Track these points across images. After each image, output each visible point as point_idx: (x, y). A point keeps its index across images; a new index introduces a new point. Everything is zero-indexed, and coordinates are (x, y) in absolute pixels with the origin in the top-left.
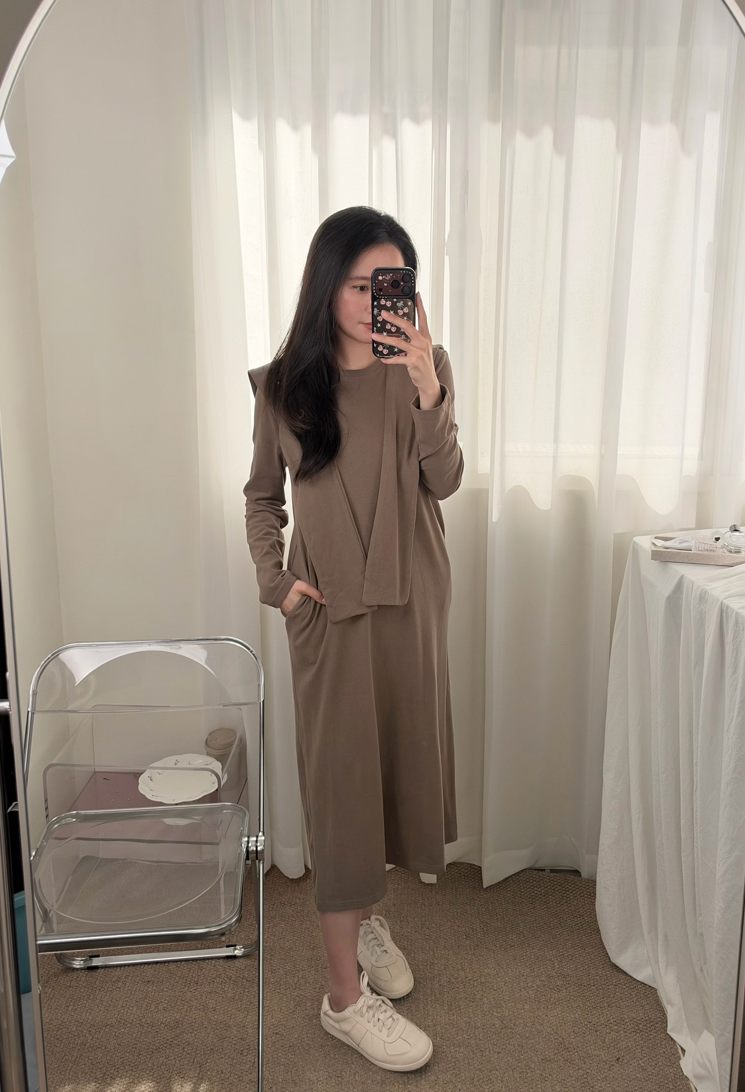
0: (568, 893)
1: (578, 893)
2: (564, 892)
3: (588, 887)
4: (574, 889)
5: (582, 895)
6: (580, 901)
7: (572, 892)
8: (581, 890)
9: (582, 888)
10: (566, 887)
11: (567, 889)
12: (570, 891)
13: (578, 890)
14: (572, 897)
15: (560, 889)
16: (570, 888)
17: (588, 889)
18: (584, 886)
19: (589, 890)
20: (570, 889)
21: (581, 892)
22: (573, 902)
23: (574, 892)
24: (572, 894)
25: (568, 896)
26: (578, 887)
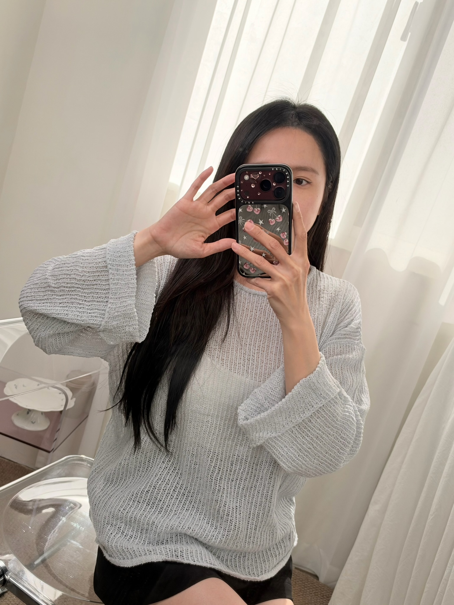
0: (306, 589)
1: (314, 592)
2: (303, 587)
3: (323, 590)
4: (311, 587)
5: (317, 594)
6: (314, 598)
7: (308, 589)
8: (317, 590)
9: (317, 589)
10: (306, 583)
11: (306, 586)
12: (308, 588)
13: (314, 589)
14: (308, 593)
15: (300, 584)
16: (309, 585)
17: (322, 591)
18: (320, 588)
19: (323, 593)
20: (308, 587)
21: (317, 591)
22: (308, 597)
23: (311, 590)
24: (308, 591)
25: (305, 591)
26: (315, 587)
